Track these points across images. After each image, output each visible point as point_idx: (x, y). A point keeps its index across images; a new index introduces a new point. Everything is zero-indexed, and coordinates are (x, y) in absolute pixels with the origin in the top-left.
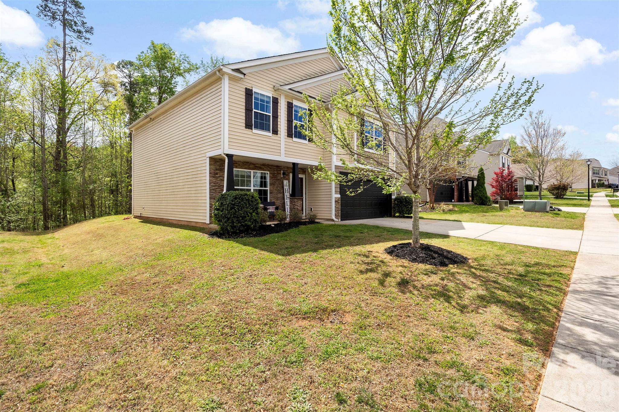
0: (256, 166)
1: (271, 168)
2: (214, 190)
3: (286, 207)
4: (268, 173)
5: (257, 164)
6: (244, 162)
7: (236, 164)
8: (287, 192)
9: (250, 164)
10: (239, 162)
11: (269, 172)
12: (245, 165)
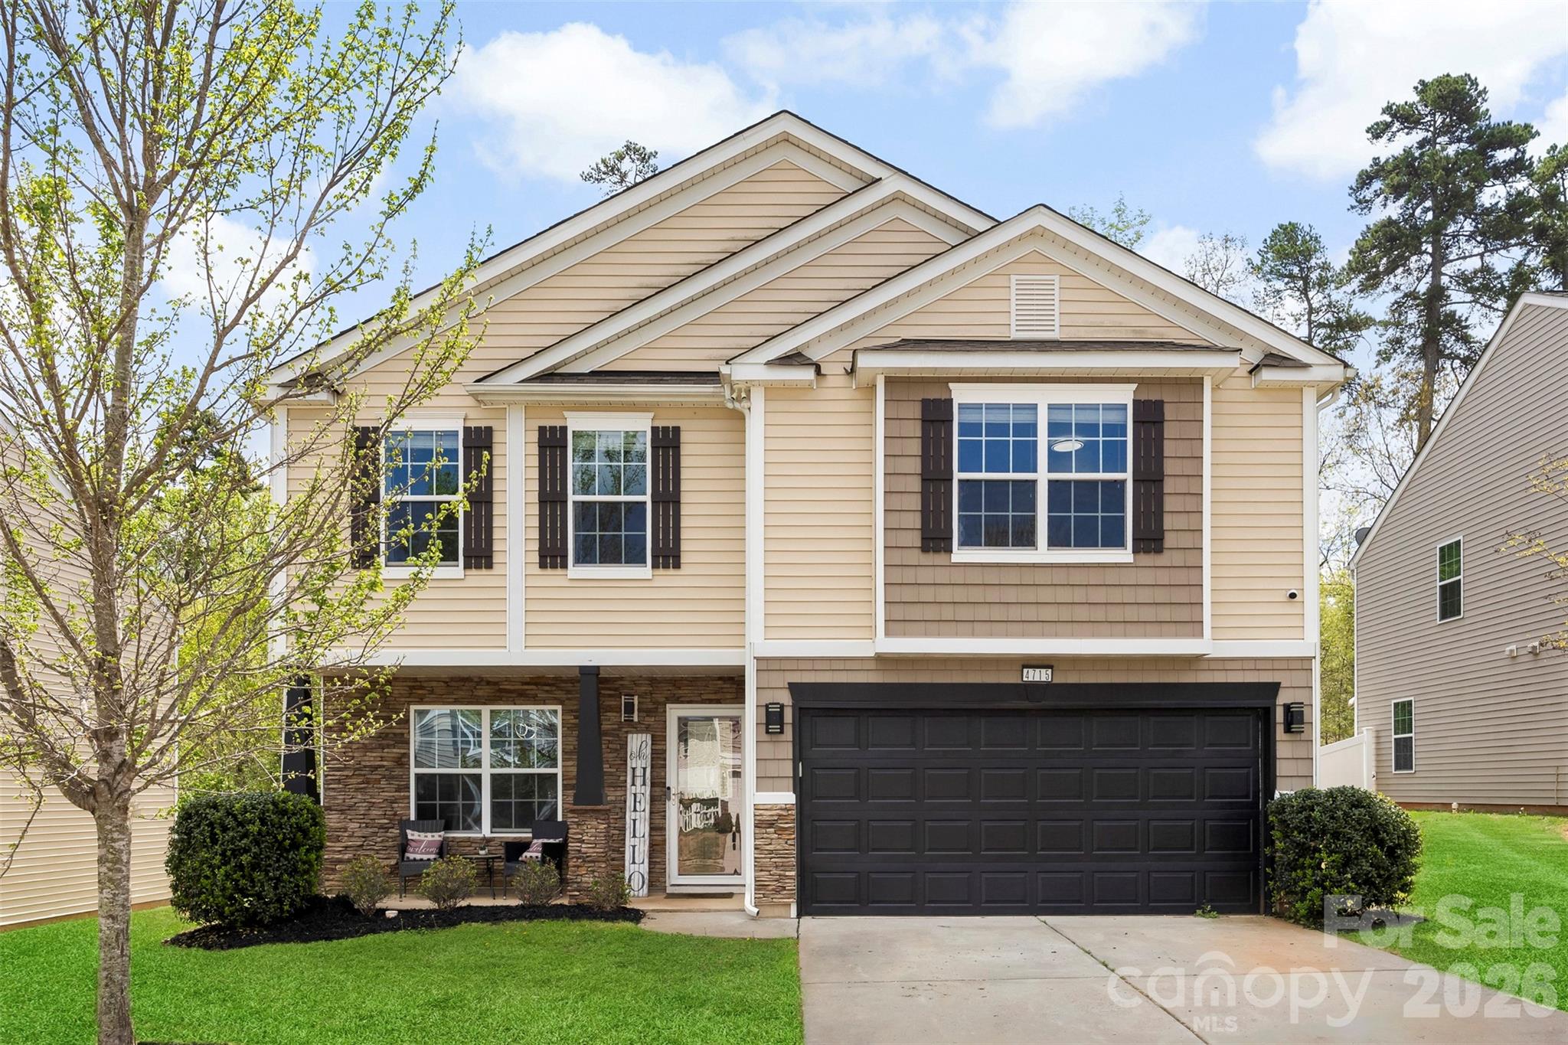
0: (501, 691)
1: (568, 692)
2: (339, 781)
3: (629, 841)
4: (555, 712)
5: (507, 680)
6: (452, 679)
7: (422, 688)
8: (639, 781)
9: (478, 683)
10: (430, 680)
11: (559, 708)
12: (458, 688)
